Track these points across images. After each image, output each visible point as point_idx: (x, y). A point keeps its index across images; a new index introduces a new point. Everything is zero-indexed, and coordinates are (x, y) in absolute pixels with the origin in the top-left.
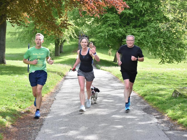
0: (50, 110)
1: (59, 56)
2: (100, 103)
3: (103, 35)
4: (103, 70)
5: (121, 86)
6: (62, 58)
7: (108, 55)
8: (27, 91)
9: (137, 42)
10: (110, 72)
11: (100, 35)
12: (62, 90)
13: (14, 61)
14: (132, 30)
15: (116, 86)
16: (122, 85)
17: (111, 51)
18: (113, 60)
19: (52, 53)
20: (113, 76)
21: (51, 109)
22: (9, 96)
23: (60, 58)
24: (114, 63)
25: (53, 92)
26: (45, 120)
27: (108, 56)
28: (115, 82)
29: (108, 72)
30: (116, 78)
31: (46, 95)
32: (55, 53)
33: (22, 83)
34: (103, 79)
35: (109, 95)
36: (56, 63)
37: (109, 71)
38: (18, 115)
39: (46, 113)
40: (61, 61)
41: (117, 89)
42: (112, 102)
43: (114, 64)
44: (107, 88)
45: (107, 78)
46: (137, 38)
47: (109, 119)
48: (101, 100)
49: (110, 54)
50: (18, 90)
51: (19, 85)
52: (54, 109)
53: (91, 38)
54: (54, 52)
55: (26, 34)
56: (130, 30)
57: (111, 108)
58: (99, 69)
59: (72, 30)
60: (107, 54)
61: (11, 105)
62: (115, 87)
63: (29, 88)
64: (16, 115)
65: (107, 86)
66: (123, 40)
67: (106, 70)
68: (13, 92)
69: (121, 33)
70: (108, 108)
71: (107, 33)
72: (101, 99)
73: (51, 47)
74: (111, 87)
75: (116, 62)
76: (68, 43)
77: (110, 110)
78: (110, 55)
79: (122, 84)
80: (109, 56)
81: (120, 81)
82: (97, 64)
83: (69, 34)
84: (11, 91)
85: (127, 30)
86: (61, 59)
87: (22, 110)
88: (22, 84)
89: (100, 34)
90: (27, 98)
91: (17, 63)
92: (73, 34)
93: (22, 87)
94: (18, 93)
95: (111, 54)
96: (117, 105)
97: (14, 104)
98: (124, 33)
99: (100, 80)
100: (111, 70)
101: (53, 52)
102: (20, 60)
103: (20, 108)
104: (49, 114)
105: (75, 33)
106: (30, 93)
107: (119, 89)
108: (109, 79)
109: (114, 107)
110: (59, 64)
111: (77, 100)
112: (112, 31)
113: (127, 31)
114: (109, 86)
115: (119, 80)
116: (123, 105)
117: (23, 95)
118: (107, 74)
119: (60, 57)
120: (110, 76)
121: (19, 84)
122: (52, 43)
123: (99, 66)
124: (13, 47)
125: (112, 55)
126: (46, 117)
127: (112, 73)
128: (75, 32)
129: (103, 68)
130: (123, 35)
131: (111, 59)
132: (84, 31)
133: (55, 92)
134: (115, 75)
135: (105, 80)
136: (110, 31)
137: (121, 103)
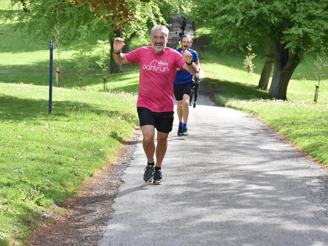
0: (114, 211)
1: (122, 72)
2: (237, 195)
3: (231, 19)
4: (235, 108)
5: (287, 149)
6: (128, 79)
7: (244, 69)
8: (51, 162)
9: (321, 36)
10: (253, 114)
11: (224, 20)
12: (139, 159)
13: (10, 84)
14: (309, 4)
15: (273, 151)
16: (290, 149)
17: (253, 61)
18: (257, 84)
19: (103, 66)
20: (261, 124)
21: (114, 206)
22: (8, 175)
23: (124, 77)
24: (260, 90)
25: (115, 163)
26: (102, 237)
27: (244, 72)
28: (269, 139)
29: (247, 115)
30: (271, 130)
31: (100, 171)
32: (111, 64)
33: (37, 140)
34: (237, 132)
35: (258, 172)
36: (117, 90)
37: (251, 112)
38: (34, 223)
39: (102, 219)
40: (124, 85)
41: (278, 159)
42: (269, 192)
43: (258, 92)
44: (251, 155)
45: (249, 129)
46: (322, 26)
47: (266, 236)
48: (239, 185)
49: (249, 67)
50: (29, 159)
51: (32, 146)
52: (121, 207)
53: (199, 27)
54: (109, 63)
55: (38, 16)
56: (304, 6)
57: (267, 207)
58: (223, 106)
59: (153, 8)
60: (241, 68)
61: (17, 197)
62: (272, 153)
63: (55, 153)
64: (29, 222)
65: (251, 149)
66: (284, 32)
67: (241, 110)
68: (18, 165)
69: (277, 14)
70: (260, 208)
71: (244, 14)
72: (240, 182)
73: (101, 49)
74: (261, 153)
75: (266, 88)
76: (143, 39)
77: (267, 212)
78: (248, 69)
79: (287, 145)
80: (247, 74)
81: (281, 137)
82: (217, 92)
83: (145, 17)
84: (13, 161)
85: (295, 4)
86: (124, 79)
87: (43, 209)
88: (38, 144)
89: (223, 17)
90: (54, 180)
91: (18, 89)
92: (156, 16)
93: (39, 152)
94: (31, 166)
95: (251, 69)
96: (284, 199)
97: (22, 194)
98: (286, 14)
99: (230, 135)
100: (254, 109)
101: (105, 62)
102: (26, 82)
103: (39, 205)
104: (110, 221)
105: (160, 14)
106: (59, 166)
107: (283, 158)
108: (254, 132)
109: (274, 204)
110: (123, 93)
111: (178, 185)
112: (256, 8)
113: (296, 8)
114: (254, 149)
115: (278, 133)
116: (297, 200)
117: (43, 172)
118: (246, 120)
119: (121, 75)
120: (254, 123)
121: (29, 142)
122: (104, 41)
123: (222, 98)
124: (6, 48)
125: (255, 71)
126: (104, 228)
127: (260, 117)
128: (161, 12)
129: (233, 102)
130: (283, 18)
131: (252, 79)
132: (183, 7)
133: (120, 163)
134: (268, 123)
135: (242, 134)
136: (251, 8)
137: (293, 195)
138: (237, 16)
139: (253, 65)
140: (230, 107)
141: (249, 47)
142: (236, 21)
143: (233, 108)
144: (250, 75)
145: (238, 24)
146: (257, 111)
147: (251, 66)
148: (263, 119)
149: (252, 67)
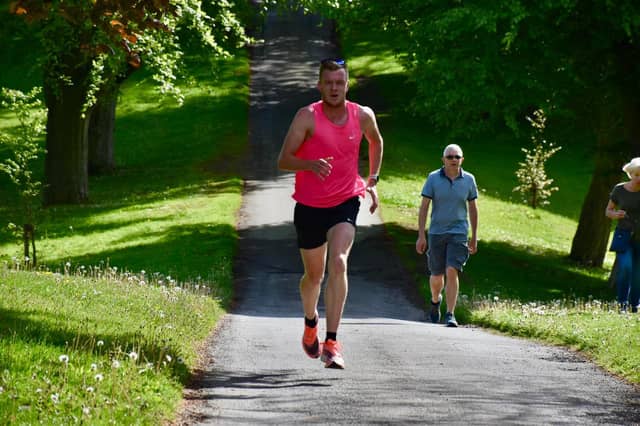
1: (86, 200)
3: (484, 19)
4: (504, 329)
7: (516, 199)
10: (576, 349)
17: (550, 167)
18: (566, 248)
32: (49, 173)
37: (570, 342)
49: (534, 190)
67: (528, 334)
76: (168, 84)
78: (532, 199)
80: (530, 211)
92: (212, 8)
95: (544, 195)
100: (580, 333)
119: (87, 213)
122: (25, 90)
125: (557, 206)
127: (604, 359)
131: (555, 234)
138: (506, 9)
139: (549, 182)
140: (484, 324)
141: (535, 118)
142: (503, 25)
143: (497, 327)
144: (539, 218)
145: (508, 38)
146: (590, 341)
147: (542, 184)
148: (616, 369)
149: (547, 187)
